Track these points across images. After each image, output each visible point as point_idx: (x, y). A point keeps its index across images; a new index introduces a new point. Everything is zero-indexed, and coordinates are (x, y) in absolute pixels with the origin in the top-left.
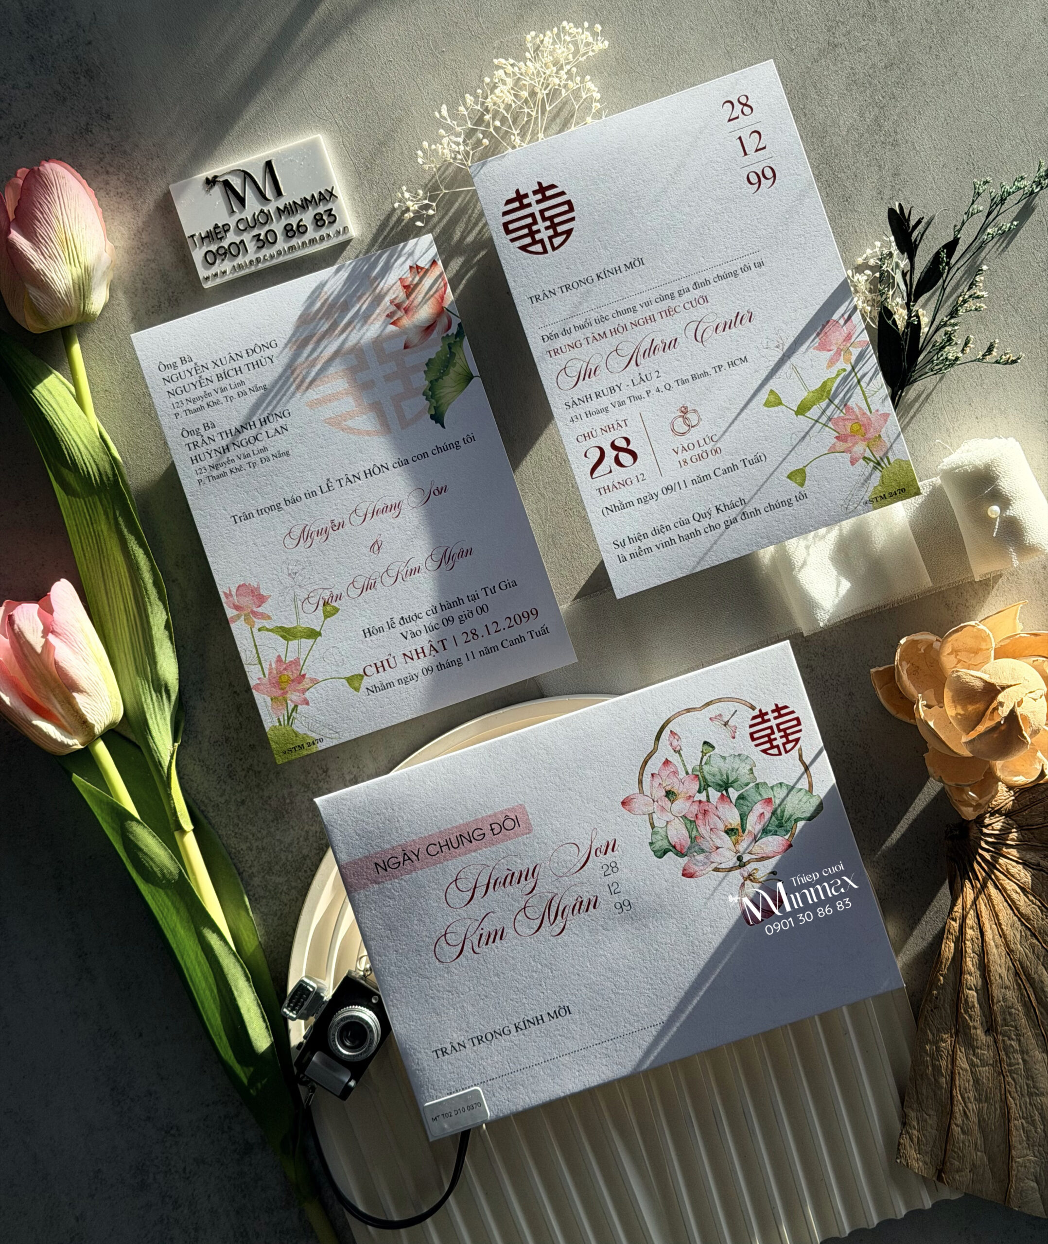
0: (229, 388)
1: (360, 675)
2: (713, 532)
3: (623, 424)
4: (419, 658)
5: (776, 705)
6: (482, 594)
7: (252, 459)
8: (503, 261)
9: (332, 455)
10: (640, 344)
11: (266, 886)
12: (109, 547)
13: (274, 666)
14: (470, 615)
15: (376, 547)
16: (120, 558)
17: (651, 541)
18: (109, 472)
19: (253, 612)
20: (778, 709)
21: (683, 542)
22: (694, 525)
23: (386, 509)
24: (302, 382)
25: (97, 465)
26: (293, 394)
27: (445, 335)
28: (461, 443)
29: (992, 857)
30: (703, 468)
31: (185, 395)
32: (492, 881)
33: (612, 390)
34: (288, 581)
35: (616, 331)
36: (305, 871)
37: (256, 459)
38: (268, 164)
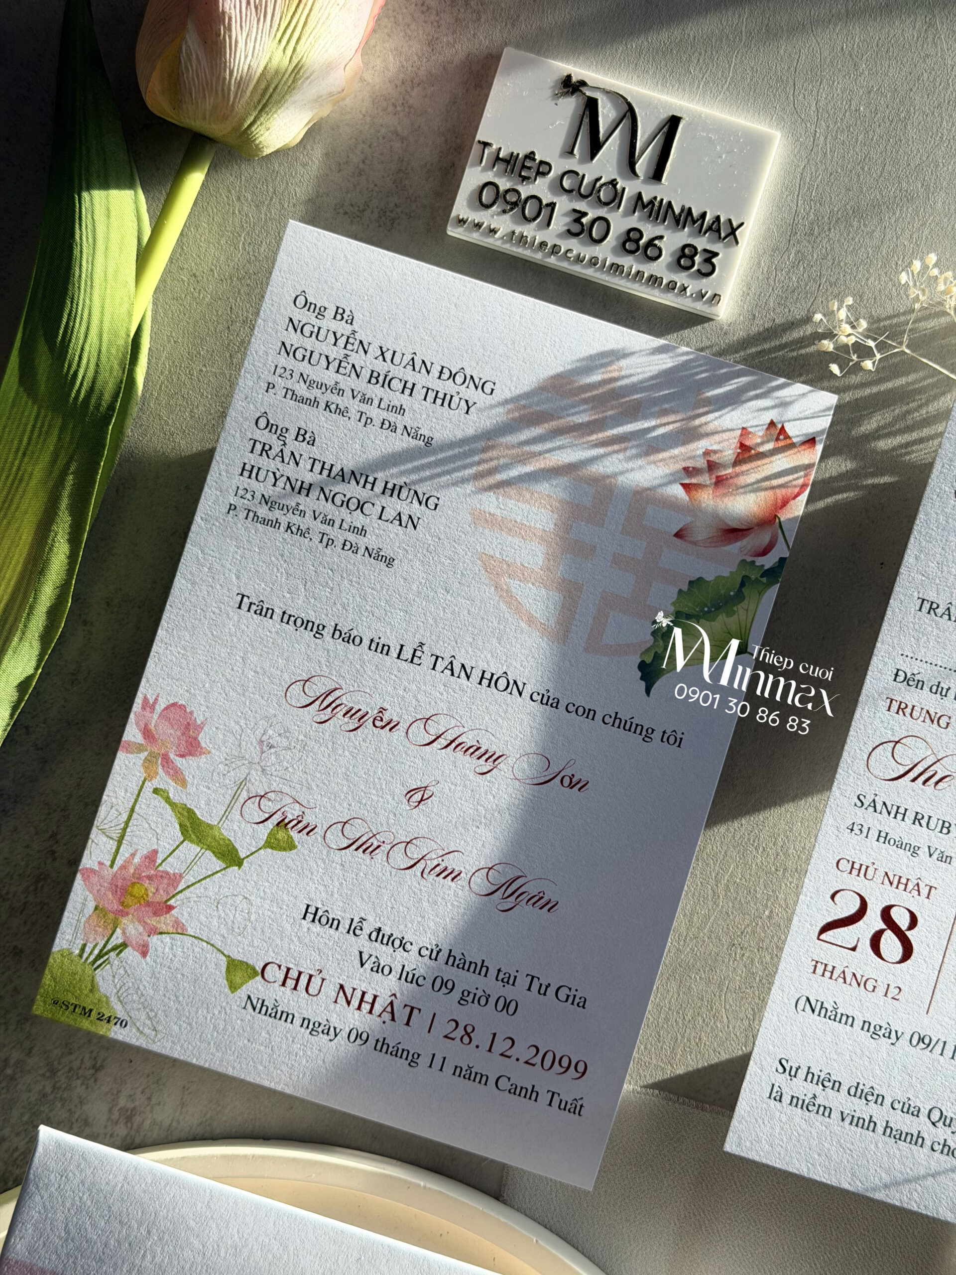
0: (376, 402)
1: (254, 969)
2: (943, 1158)
3: (924, 891)
4: (359, 1008)
6: (523, 982)
7: (333, 532)
8: (921, 516)
9: (453, 613)
12: (23, 507)
13: (137, 860)
14: (483, 1001)
15: (418, 797)
16: (26, 535)
17: (838, 1101)
18: (107, 397)
19: (166, 758)
21: (887, 1139)
22: (922, 1125)
23: (474, 750)
24: (490, 472)
25: (96, 372)
26: (464, 481)
27: (749, 559)
28: (657, 736)
31: (304, 367)
33: (944, 826)
34: (251, 750)
37: (339, 536)
38: (673, 122)
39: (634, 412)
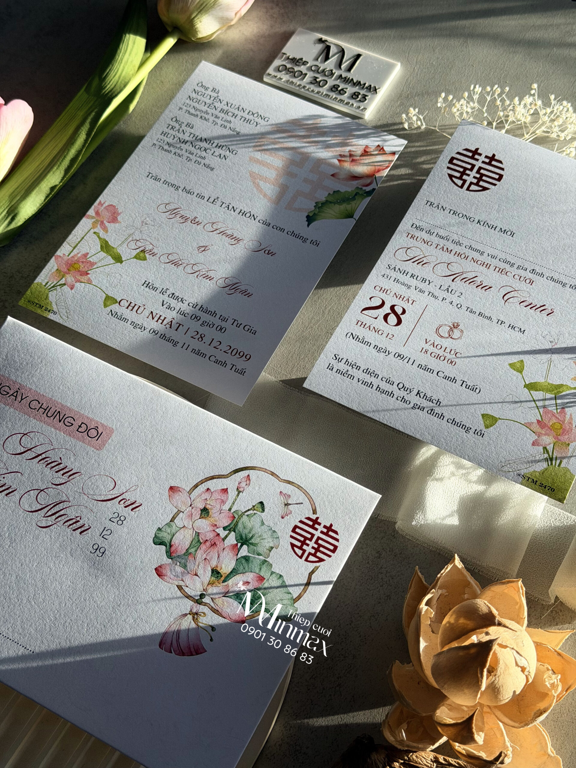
0: (221, 118)
1: (116, 301)
2: (402, 403)
3: (411, 302)
4: (157, 321)
5: (331, 525)
6: (230, 321)
7: (192, 157)
8: (432, 173)
9: (234, 189)
10: (466, 272)
13: (79, 255)
14: (211, 326)
15: (203, 249)
17: (358, 374)
19: (102, 222)
20: (329, 528)
21: (377, 392)
22: (393, 388)
23: (231, 236)
24: (260, 146)
26: (249, 147)
27: (360, 187)
28: (309, 241)
30: (433, 364)
31: (196, 105)
32: (44, 456)
33: (424, 280)
34: (138, 224)
35: (460, 255)
37: (194, 159)
38: (358, 56)
39: (324, 134)
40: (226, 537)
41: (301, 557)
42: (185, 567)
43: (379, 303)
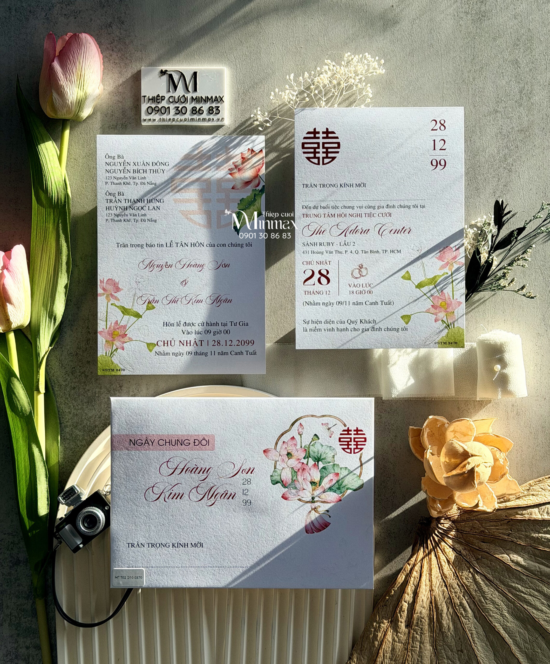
0: (137, 178)
1: (155, 344)
2: (355, 332)
3: (328, 263)
4: (187, 345)
5: (357, 428)
6: (229, 324)
7: (137, 218)
8: (296, 162)
9: (178, 230)
10: (350, 226)
11: (71, 434)
12: (50, 237)
13: (113, 325)
14: (220, 333)
15: (184, 283)
16: (53, 244)
17: (323, 326)
18: (63, 199)
19: (111, 295)
20: (357, 430)
21: (338, 332)
22: (346, 325)
23: (196, 265)
24: (176, 188)
25: (58, 194)
26: (169, 193)
27: (254, 189)
28: (244, 245)
29: (439, 540)
30: (361, 298)
31: (114, 175)
32: (186, 468)
33: (328, 244)
34: (135, 285)
35: (341, 215)
36: (94, 433)
37: (139, 218)
38: (195, 74)
39: (210, 158)
40: (308, 462)
41: (351, 453)
42: (296, 488)
43: (311, 273)
